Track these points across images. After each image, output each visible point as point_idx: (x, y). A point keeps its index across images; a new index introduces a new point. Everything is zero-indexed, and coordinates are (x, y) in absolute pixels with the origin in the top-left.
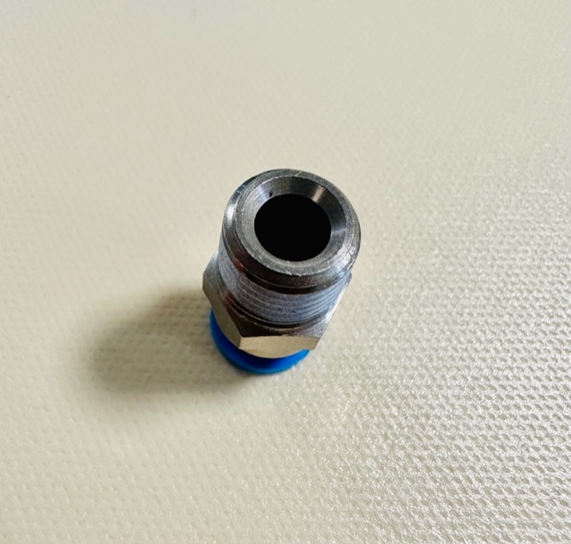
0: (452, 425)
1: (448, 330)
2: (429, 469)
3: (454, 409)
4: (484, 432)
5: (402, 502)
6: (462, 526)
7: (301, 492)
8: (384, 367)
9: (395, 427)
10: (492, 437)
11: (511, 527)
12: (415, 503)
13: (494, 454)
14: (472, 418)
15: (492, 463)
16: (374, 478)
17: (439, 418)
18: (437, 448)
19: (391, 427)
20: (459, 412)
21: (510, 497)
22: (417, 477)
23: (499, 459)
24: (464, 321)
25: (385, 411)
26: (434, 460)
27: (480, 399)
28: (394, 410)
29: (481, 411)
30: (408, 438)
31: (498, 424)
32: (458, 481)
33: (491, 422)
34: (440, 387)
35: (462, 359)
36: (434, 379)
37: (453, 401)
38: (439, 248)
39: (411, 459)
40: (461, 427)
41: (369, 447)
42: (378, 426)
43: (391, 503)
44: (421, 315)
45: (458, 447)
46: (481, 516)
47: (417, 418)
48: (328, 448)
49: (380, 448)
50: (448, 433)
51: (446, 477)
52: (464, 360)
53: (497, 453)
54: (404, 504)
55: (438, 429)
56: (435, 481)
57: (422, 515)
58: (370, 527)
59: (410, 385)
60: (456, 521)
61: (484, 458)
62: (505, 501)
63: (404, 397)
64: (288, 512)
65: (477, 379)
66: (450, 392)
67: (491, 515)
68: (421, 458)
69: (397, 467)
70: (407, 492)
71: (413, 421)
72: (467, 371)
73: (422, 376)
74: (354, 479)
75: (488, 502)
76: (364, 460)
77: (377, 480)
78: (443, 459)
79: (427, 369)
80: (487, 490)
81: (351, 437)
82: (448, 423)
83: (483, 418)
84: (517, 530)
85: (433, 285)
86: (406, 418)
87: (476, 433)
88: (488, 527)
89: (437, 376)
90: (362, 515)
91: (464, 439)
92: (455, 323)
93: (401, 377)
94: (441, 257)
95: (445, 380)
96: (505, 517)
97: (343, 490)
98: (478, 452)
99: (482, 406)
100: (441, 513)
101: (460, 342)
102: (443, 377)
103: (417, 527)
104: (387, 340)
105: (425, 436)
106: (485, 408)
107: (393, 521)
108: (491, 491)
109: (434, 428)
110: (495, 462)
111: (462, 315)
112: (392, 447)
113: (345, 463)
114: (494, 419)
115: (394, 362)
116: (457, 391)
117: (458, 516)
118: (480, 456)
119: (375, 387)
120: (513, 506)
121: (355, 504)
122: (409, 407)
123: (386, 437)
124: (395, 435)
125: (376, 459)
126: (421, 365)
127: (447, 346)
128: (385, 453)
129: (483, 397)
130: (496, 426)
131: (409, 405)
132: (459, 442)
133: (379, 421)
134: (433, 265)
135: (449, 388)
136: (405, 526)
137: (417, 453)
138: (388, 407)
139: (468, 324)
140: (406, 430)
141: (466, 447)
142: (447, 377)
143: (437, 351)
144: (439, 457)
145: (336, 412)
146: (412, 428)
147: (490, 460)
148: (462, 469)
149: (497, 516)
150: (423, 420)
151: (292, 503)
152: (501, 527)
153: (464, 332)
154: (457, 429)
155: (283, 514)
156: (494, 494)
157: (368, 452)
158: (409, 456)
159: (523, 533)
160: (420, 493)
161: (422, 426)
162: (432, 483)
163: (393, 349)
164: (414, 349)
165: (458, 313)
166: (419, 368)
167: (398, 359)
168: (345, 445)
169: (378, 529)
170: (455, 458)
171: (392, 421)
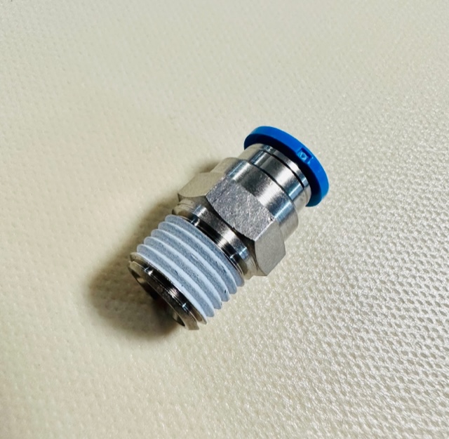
0: (359, 320)
1: (365, 239)
2: (335, 354)
3: (362, 305)
4: (386, 329)
5: (309, 379)
6: (358, 405)
7: (225, 361)
8: (306, 265)
9: (310, 315)
10: (391, 333)
11: (399, 410)
12: (320, 382)
13: (392, 347)
14: (377, 316)
15: (389, 355)
16: (287, 357)
17: (349, 312)
18: (344, 337)
19: (307, 315)
20: (366, 309)
21: (401, 386)
22: (324, 360)
23: (396, 352)
24: (379, 233)
25: (304, 302)
26: (340, 347)
27: (385, 300)
28: (311, 301)
29: (385, 310)
30: (321, 326)
31: (398, 323)
32: (359, 367)
33: (393, 321)
34: (352, 286)
35: (373, 264)
36: (348, 279)
37: (362, 299)
38: (365, 168)
39: (321, 344)
40: (366, 322)
41: (286, 330)
42: (296, 313)
43: (300, 379)
44: (342, 224)
45: (362, 339)
46: (375, 398)
47: (330, 310)
48: (252, 327)
49: (296, 332)
50: (355, 326)
51: (349, 363)
52: (375, 266)
53: (394, 347)
54: (310, 381)
55: (346, 321)
56: (339, 365)
57: (324, 392)
58: (280, 397)
59: (327, 281)
60: (353, 400)
61: (383, 350)
62: (397, 388)
63: (320, 292)
64: (212, 376)
65: (384, 283)
66: (360, 291)
67: (383, 398)
68: (329, 344)
69: (309, 350)
70: (315, 371)
71: (326, 312)
72: (376, 276)
73: (338, 276)
74: (271, 356)
75: (382, 387)
76: (281, 340)
77: (291, 359)
78: (348, 347)
79: (343, 270)
80: (382, 377)
81: (272, 320)
82: (356, 317)
83: (386, 316)
84: (404, 413)
85: (356, 199)
86: (321, 309)
87: (379, 328)
88: (380, 408)
89: (351, 277)
90: (274, 386)
91: (368, 332)
92: (371, 234)
93: (320, 274)
94: (365, 176)
95: (357, 281)
96: (395, 401)
97: (260, 364)
98: (379, 345)
99: (386, 306)
100: (341, 392)
101: (374, 250)
102: (356, 278)
103: (320, 401)
104: (312, 242)
105: (335, 326)
106: (389, 308)
107: (300, 394)
108: (386, 378)
109: (344, 320)
110: (391, 354)
111: (377, 228)
112: (306, 332)
113: (264, 341)
114: (395, 318)
115: (315, 261)
116: (366, 291)
117: (355, 396)
118: (380, 348)
119: (297, 280)
120: (404, 394)
121: (269, 377)
122: (325, 300)
123: (301, 323)
124: (309, 322)
125: (291, 341)
126: (339, 267)
127: (362, 252)
128: (299, 336)
129: (388, 299)
130: (396, 324)
131: (324, 298)
132: (363, 334)
133: (298, 310)
134: (358, 182)
135: (359, 288)
136: (310, 400)
137: (327, 339)
138: (306, 299)
139: (382, 236)
140: (320, 319)
141: (369, 339)
142: (360, 278)
143: (353, 255)
144: (345, 345)
145: (262, 298)
146: (325, 318)
147: (388, 352)
148: (363, 357)
149: (388, 400)
150: (335, 312)
151: (216, 370)
152: (390, 409)
153: (378, 242)
154: (363, 323)
155: (208, 378)
156: (388, 381)
157: (285, 334)
158: (319, 341)
159: (409, 416)
160: (325, 373)
161: (334, 317)
162: (336, 366)
163: (316, 250)
164: (334, 252)
165: (374, 226)
166: (337, 268)
167: (319, 259)
168: (266, 326)
169: (286, 400)
170: (358, 347)
171: (308, 311)
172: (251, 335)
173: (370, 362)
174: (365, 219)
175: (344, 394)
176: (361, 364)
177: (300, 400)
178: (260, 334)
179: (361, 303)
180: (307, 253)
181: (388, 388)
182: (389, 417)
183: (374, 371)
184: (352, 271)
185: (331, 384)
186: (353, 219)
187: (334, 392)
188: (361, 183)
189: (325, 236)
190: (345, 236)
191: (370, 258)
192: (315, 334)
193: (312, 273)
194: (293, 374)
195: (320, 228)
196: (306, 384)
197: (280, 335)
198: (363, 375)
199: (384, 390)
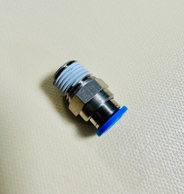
25: (146, 136)
129: (180, 139)
130: (182, 149)
131: (154, 136)
132: (168, 151)
172: (124, 146)
173: (169, 162)
174: (175, 107)
175: (157, 172)
176: (165, 162)
177: (140, 172)
178: (128, 146)
179: (169, 140)
180: (150, 118)
181: (175, 173)
182: (173, 183)
183: (170, 165)
184: (167, 127)
185: (152, 168)
186: (171, 106)
187: (153, 171)
188: (176, 92)
189: (158, 112)
190: (166, 113)
191: (175, 122)
192: (149, 149)
193: (151, 126)
194: (138, 162)
195: (157, 108)
196: (143, 166)
197: (135, 147)
198: (165, 166)
199: (173, 173)
